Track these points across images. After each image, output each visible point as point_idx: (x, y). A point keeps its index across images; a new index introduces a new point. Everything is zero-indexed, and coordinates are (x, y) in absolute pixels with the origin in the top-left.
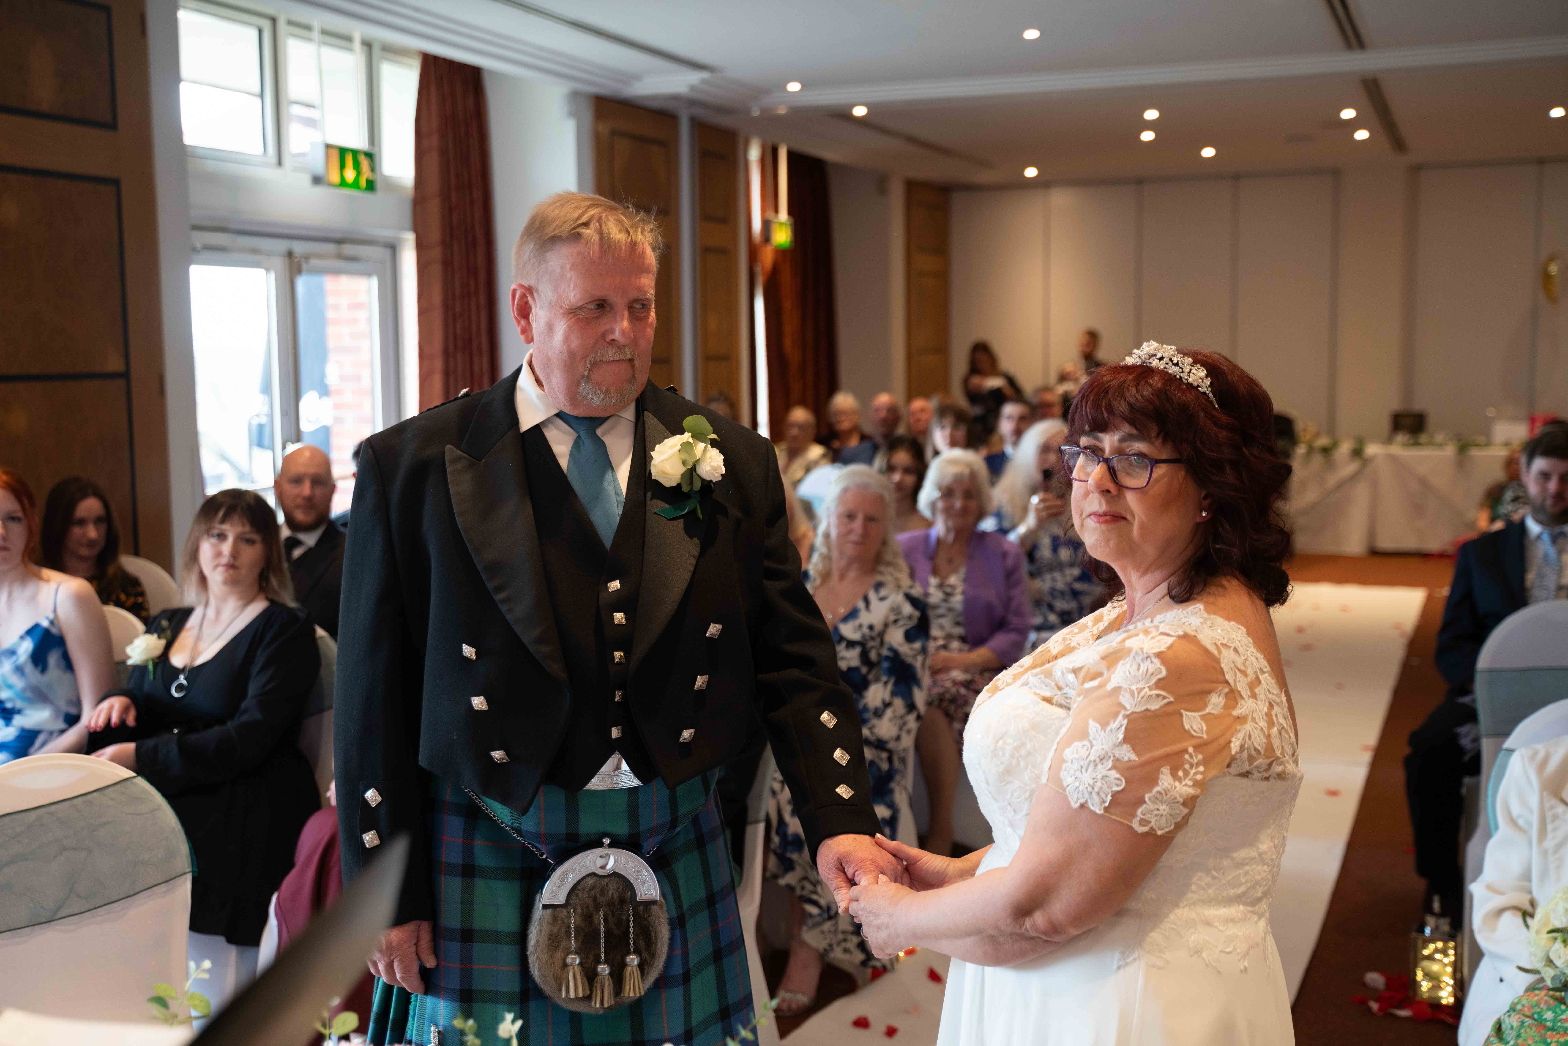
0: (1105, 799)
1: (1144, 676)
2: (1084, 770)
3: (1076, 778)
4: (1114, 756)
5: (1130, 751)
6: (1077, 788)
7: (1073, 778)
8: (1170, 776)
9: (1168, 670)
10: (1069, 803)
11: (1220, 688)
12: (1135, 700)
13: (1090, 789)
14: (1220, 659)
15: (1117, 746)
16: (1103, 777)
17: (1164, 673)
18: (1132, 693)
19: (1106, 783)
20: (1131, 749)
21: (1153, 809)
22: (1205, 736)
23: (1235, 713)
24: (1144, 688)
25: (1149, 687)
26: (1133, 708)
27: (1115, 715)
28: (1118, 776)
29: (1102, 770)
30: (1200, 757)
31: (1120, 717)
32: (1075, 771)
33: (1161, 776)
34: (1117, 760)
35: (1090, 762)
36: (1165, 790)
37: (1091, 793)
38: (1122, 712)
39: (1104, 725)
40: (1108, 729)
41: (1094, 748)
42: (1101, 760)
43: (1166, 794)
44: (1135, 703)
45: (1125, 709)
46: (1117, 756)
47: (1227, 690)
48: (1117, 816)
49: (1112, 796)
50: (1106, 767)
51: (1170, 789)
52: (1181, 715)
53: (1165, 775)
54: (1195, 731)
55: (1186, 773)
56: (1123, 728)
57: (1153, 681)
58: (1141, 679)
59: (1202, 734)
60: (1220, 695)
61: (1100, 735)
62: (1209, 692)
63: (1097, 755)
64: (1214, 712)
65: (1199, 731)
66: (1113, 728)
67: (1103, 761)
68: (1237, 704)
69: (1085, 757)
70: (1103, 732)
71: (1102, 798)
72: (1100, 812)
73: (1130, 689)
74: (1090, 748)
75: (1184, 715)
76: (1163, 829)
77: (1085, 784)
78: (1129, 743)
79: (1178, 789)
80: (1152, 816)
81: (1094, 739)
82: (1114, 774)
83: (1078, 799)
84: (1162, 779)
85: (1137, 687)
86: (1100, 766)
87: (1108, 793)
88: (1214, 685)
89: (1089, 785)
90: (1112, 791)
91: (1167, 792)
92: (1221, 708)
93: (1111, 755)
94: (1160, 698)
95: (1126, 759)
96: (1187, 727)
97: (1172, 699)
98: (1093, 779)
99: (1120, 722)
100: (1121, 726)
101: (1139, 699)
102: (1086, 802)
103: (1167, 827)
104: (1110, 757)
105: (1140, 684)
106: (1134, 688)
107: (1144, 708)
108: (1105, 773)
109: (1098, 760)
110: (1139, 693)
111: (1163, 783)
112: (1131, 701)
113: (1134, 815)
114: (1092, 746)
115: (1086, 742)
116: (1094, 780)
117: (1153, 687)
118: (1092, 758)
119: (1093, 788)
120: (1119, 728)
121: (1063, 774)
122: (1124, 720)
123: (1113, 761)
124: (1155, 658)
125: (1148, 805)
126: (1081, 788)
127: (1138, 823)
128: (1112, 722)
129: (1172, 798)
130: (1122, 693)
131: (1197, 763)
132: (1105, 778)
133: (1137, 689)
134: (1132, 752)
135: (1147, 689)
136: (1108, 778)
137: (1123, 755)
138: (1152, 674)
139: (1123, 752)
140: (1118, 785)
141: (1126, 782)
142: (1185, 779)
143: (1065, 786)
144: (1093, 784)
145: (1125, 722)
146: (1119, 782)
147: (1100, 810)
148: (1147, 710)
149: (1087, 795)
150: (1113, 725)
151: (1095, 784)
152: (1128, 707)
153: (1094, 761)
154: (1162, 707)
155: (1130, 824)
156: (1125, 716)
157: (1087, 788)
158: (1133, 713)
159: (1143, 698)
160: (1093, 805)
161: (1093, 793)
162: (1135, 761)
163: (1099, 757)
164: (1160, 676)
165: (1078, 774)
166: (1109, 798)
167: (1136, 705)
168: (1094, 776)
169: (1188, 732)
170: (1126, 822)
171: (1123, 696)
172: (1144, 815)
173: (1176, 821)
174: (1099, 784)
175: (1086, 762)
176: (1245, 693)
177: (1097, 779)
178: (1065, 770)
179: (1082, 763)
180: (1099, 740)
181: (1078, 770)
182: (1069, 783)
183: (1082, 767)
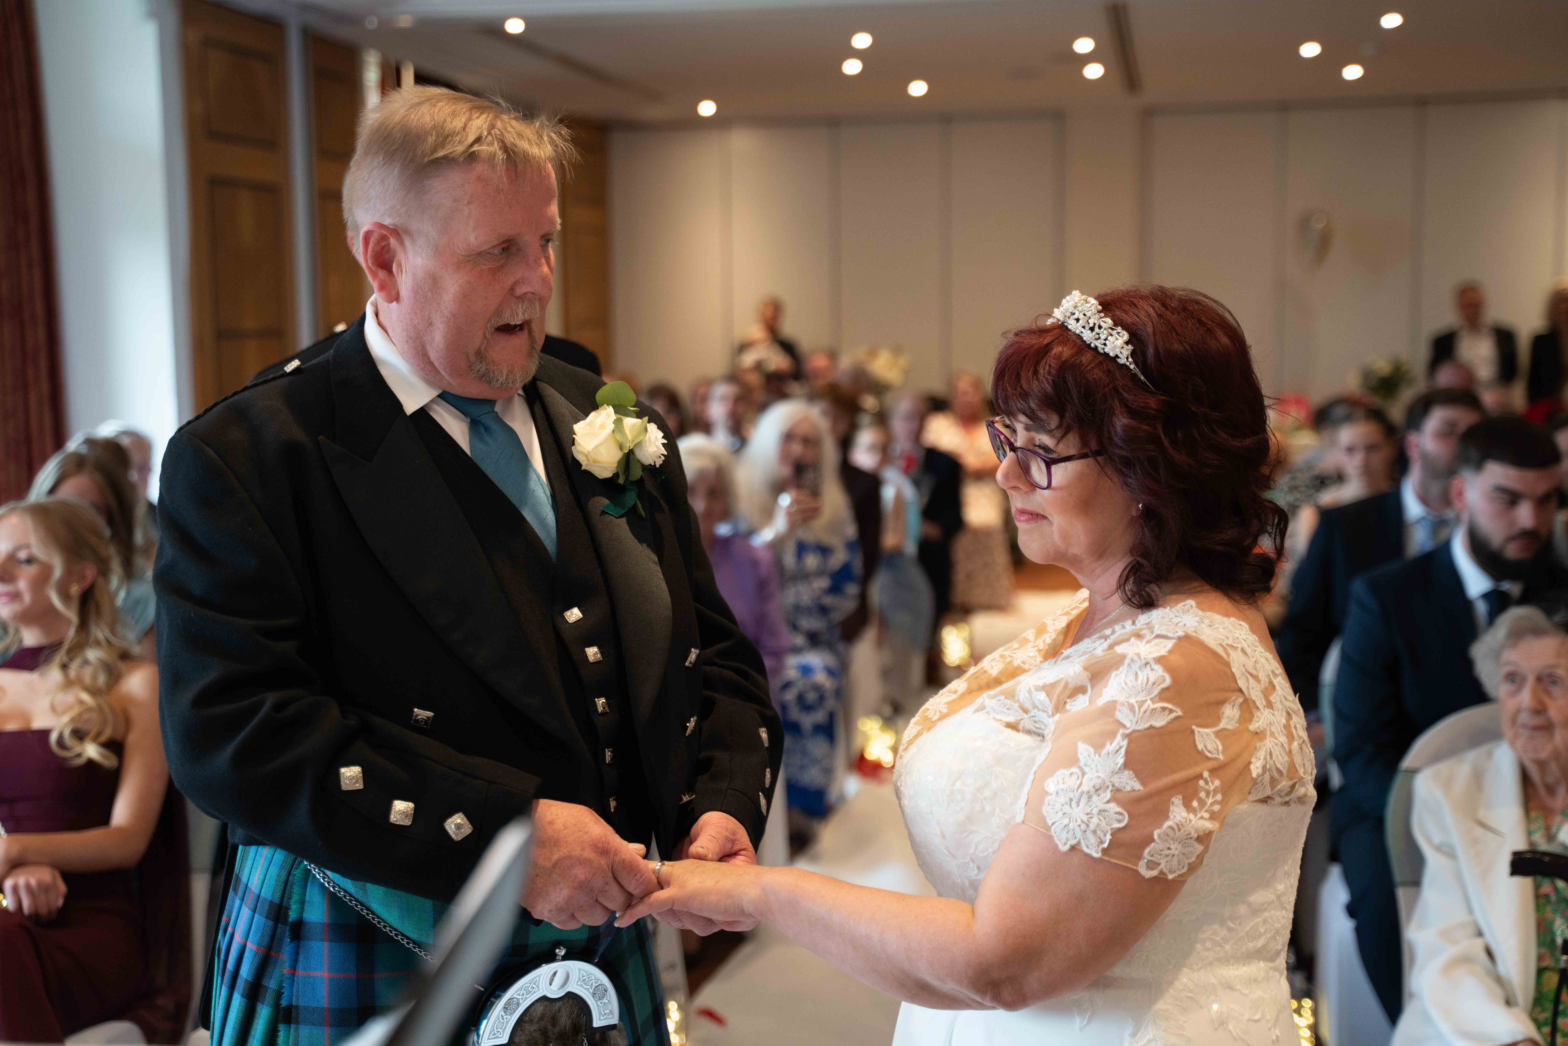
0: (1103, 838)
1: (1144, 686)
3: (1064, 814)
4: (1113, 786)
5: (1133, 779)
6: (1066, 826)
7: (1060, 814)
8: (1182, 808)
9: (1173, 678)
10: (1056, 846)
11: (1234, 698)
12: (1136, 715)
13: (1083, 826)
14: (1229, 662)
15: (1117, 773)
16: (1100, 811)
17: (1168, 681)
18: (1131, 708)
19: (1105, 818)
20: (1134, 776)
21: (1163, 848)
22: (1221, 757)
23: (1252, 727)
24: (1146, 701)
25: (1151, 699)
26: (1134, 725)
27: (1113, 735)
28: (1119, 810)
29: (1099, 802)
30: (1217, 783)
31: (1119, 737)
32: (1063, 805)
33: (1172, 808)
34: (1117, 790)
35: (1083, 793)
36: (1177, 825)
37: (1085, 831)
38: (1121, 731)
39: (1098, 747)
40: (1104, 752)
41: (1086, 777)
42: (1097, 790)
43: (1179, 830)
44: (1136, 719)
45: (1124, 726)
46: (1117, 785)
47: (1241, 700)
48: (1119, 860)
49: (1112, 834)
50: (1102, 800)
51: (1184, 823)
52: (1193, 732)
53: (1177, 806)
54: (1209, 752)
55: (1202, 803)
56: (1123, 751)
57: (1156, 692)
58: (1140, 690)
59: (1218, 754)
60: (1233, 706)
61: (1093, 760)
62: (1221, 703)
63: (1092, 785)
64: (1229, 727)
65: (1214, 751)
66: (1110, 750)
67: (1099, 792)
68: (1253, 716)
69: (1076, 788)
70: (1097, 755)
71: (1099, 838)
73: (1128, 702)
74: (1080, 777)
75: (1196, 732)
76: (1174, 872)
77: (1076, 821)
78: (1132, 769)
79: (1193, 822)
80: (1162, 857)
81: (1085, 765)
82: (1114, 807)
83: (1067, 839)
84: (1173, 812)
85: (1137, 699)
86: (1095, 798)
87: (1107, 832)
88: (1228, 694)
89: (1082, 821)
90: (1111, 829)
91: (1181, 827)
92: (1236, 723)
93: (1110, 784)
94: (1167, 712)
95: (1128, 788)
96: (1200, 747)
97: (1180, 713)
98: (1088, 814)
99: (1119, 743)
100: (1121, 748)
101: (1141, 714)
102: (1079, 843)
103: (1179, 870)
104: (1108, 787)
105: (1141, 694)
106: (1133, 701)
107: (1147, 725)
108: (1102, 806)
109: (1093, 790)
110: (1140, 707)
111: (1175, 817)
112: (1131, 716)
113: (1140, 857)
114: (1084, 774)
115: (1074, 770)
116: (1089, 816)
117: (1157, 698)
118: (1085, 788)
119: (1088, 826)
120: (1117, 751)
121: (1046, 810)
122: (1123, 741)
123: (1111, 791)
124: (1156, 663)
125: (1157, 843)
126: (1071, 826)
127: (1145, 866)
128: (1109, 744)
129: (1186, 833)
130: (1118, 707)
131: (1214, 790)
132: (1103, 813)
133: (1137, 702)
134: (1135, 779)
135: (1149, 702)
136: (1106, 813)
137: (1124, 784)
138: (1154, 684)
139: (1125, 780)
140: (1119, 821)
141: (1129, 816)
142: (1200, 810)
143: (1050, 824)
144: (1088, 821)
145: (1125, 742)
146: (1120, 817)
147: (1098, 853)
148: (1151, 727)
149: (1079, 835)
150: (1110, 747)
151: (1090, 820)
152: (1128, 724)
153: (1088, 792)
154: (1169, 723)
155: (1135, 868)
156: (1125, 736)
157: (1079, 826)
158: (1134, 731)
159: (1145, 712)
160: (1088, 847)
161: (1088, 832)
162: (1139, 790)
163: (1094, 787)
164: (1164, 685)
165: (1067, 808)
166: (1109, 837)
167: (1137, 723)
168: (1089, 811)
169: (1200, 753)
170: (1130, 866)
171: (1119, 711)
172: (1152, 856)
173: (1190, 861)
174: (1095, 820)
175: (1077, 795)
176: (1260, 702)
177: (1092, 814)
178: (1049, 805)
179: (1071, 795)
180: (1093, 766)
181: (1067, 804)
182: (1055, 820)
183: (1071, 800)
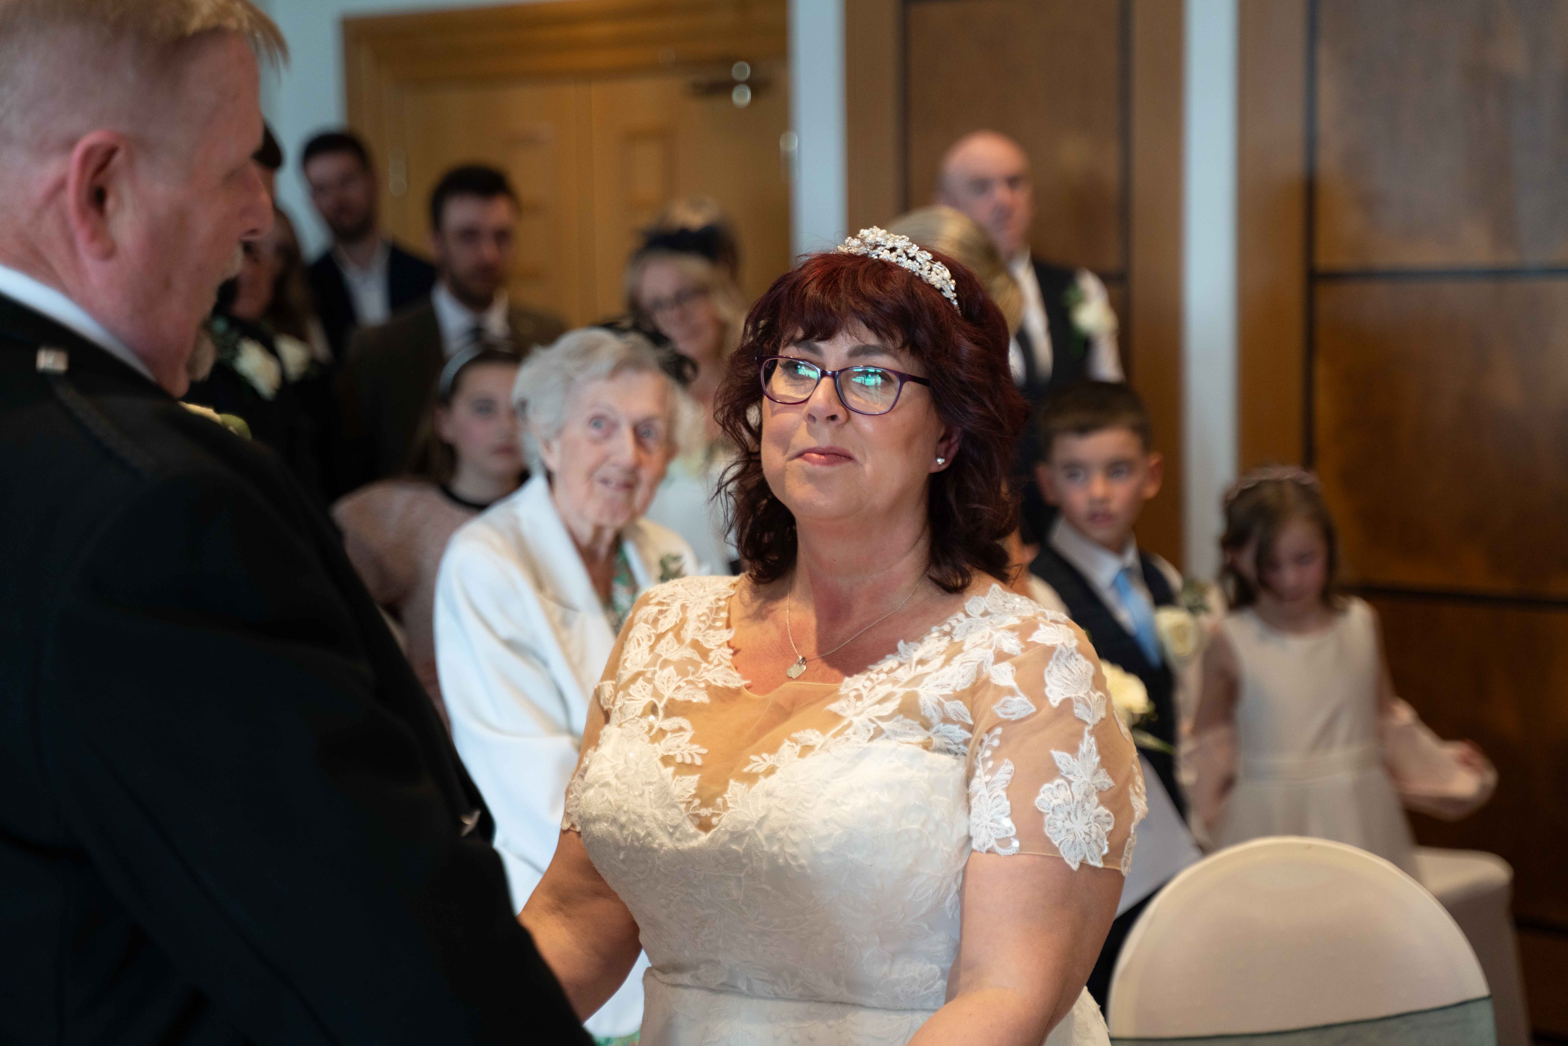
0: (1102, 846)
1: (1081, 678)
2: (1072, 816)
3: (1068, 830)
4: (1096, 788)
6: (1072, 842)
7: (1064, 832)
10: (1068, 866)
12: (1091, 709)
13: (1087, 838)
15: (1096, 774)
16: (1096, 817)
19: (1100, 824)
20: (1105, 772)
24: (1089, 692)
26: (1090, 721)
27: (1080, 734)
28: (1107, 811)
29: (1091, 809)
31: (1086, 736)
32: (1063, 821)
34: (1100, 792)
35: (1078, 802)
37: (1089, 843)
38: (1087, 729)
39: (1073, 751)
40: (1080, 754)
41: (1074, 785)
42: (1089, 795)
44: (1090, 713)
45: (1085, 722)
46: (1100, 785)
48: (1111, 864)
49: (1108, 840)
50: (1095, 804)
56: (1094, 748)
61: (1073, 766)
63: (1080, 792)
66: (1084, 751)
69: (1068, 800)
70: (1075, 760)
72: (1100, 865)
73: (1078, 698)
74: (1068, 787)
77: (1079, 835)
78: (1104, 766)
81: (1068, 773)
82: (1102, 810)
83: (1076, 856)
85: (1083, 692)
86: (1087, 806)
87: (1104, 837)
89: (1085, 833)
90: (1106, 834)
93: (1094, 787)
95: (1106, 787)
98: (1087, 824)
99: (1089, 742)
100: (1091, 746)
101: (1093, 707)
102: (1084, 857)
104: (1093, 791)
105: (1084, 688)
106: (1080, 695)
107: (1099, 718)
108: (1095, 812)
109: (1083, 798)
110: (1090, 700)
111: (1137, 806)
112: (1087, 711)
113: (1121, 856)
114: (1070, 783)
115: (1058, 781)
116: (1089, 825)
118: (1078, 797)
119: (1090, 836)
120: (1089, 751)
121: (1047, 831)
122: (1091, 737)
123: (1096, 794)
126: (1078, 841)
127: (1123, 864)
128: (1081, 745)
130: (1075, 704)
132: (1098, 819)
133: (1083, 695)
134: (1108, 776)
136: (1100, 818)
137: (1103, 784)
138: (1086, 674)
139: (1102, 780)
140: (1108, 824)
141: (1113, 817)
143: (1056, 846)
144: (1088, 831)
145: (1093, 739)
146: (1108, 819)
147: (1100, 862)
149: (1085, 848)
150: (1084, 748)
151: (1091, 829)
153: (1081, 801)
155: (1119, 868)
156: (1091, 733)
157: (1084, 839)
158: (1092, 728)
159: (1095, 704)
160: (1092, 859)
161: (1092, 842)
162: (1112, 787)
163: (1084, 794)
164: (1091, 674)
165: (1068, 824)
166: (1105, 843)
167: (1092, 717)
168: (1087, 821)
171: (1075, 708)
175: (1073, 806)
177: (1090, 823)
178: (1049, 825)
179: (1068, 808)
180: (1075, 772)
181: (1066, 819)
182: (1061, 840)
183: (1069, 813)
